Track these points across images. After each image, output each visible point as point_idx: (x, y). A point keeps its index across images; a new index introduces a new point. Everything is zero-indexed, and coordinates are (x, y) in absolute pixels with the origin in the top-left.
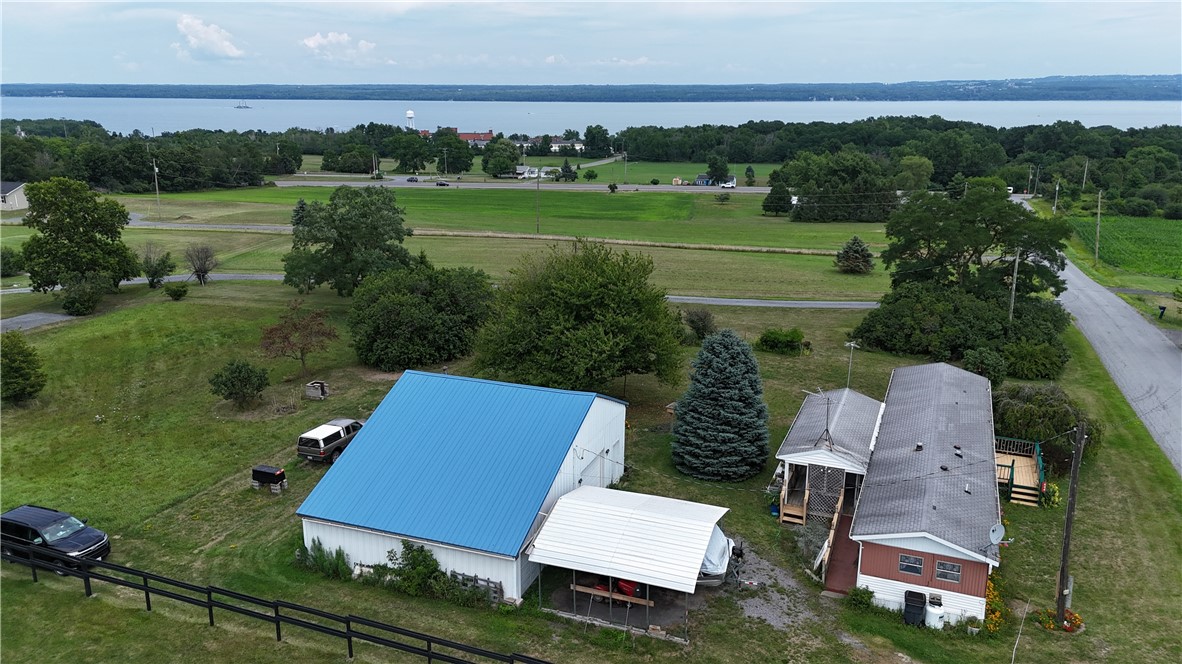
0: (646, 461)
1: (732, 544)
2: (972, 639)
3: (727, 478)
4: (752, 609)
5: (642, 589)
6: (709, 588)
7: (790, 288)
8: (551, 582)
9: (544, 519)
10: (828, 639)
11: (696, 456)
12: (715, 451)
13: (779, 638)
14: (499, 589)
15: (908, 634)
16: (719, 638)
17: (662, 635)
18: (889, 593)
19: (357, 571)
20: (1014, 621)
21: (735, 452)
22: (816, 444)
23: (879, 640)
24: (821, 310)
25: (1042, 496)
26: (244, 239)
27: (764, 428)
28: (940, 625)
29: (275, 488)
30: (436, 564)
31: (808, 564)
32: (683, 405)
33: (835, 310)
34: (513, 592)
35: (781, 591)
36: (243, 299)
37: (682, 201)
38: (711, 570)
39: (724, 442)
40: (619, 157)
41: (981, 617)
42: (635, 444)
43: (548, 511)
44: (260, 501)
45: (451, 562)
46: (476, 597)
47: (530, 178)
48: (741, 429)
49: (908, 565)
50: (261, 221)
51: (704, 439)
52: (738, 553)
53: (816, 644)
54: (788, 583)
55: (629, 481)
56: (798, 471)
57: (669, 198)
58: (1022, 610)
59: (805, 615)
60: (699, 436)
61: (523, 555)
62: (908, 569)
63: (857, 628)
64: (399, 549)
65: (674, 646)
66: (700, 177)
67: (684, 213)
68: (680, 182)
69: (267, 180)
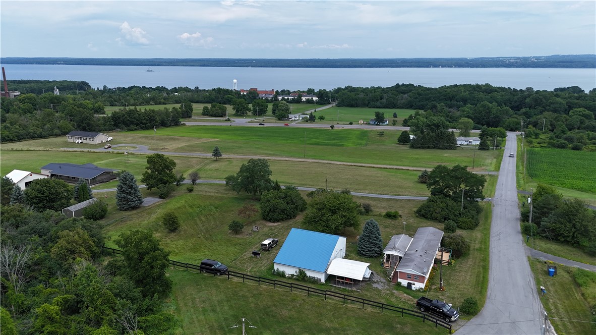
0: (351, 252)
1: (371, 271)
2: (421, 292)
3: (372, 257)
4: (375, 285)
5: (351, 279)
6: (366, 281)
7: (400, 190)
8: (331, 278)
9: (329, 265)
10: (390, 291)
11: (364, 251)
12: (369, 250)
13: (380, 291)
14: (320, 280)
15: (408, 291)
16: (367, 290)
17: (355, 289)
18: (404, 282)
19: (287, 275)
20: (431, 289)
21: (374, 250)
22: (392, 249)
23: (401, 292)
24: (409, 200)
25: (449, 263)
26: (194, 161)
27: (381, 244)
28: (415, 289)
29: (258, 256)
30: (306, 274)
31: (389, 276)
32: (361, 238)
33: (414, 200)
34: (323, 280)
35: (382, 282)
36: (212, 192)
37: (363, 134)
38: (366, 277)
39: (371, 248)
40: (334, 104)
41: (423, 288)
42: (348, 247)
43: (330, 263)
44: (255, 260)
45: (309, 274)
46: (315, 281)
47: (295, 120)
48: (375, 245)
49: (409, 276)
50: (195, 151)
51: (366, 247)
52: (372, 273)
53: (388, 292)
54: (384, 281)
55: (347, 257)
56: (388, 256)
57: (357, 133)
58: (433, 287)
59: (386, 287)
60: (365, 246)
61: (326, 272)
62: (409, 277)
63: (397, 290)
64: (298, 271)
65: (358, 292)
66: (372, 120)
67: (364, 142)
68: (362, 122)
69: (182, 123)
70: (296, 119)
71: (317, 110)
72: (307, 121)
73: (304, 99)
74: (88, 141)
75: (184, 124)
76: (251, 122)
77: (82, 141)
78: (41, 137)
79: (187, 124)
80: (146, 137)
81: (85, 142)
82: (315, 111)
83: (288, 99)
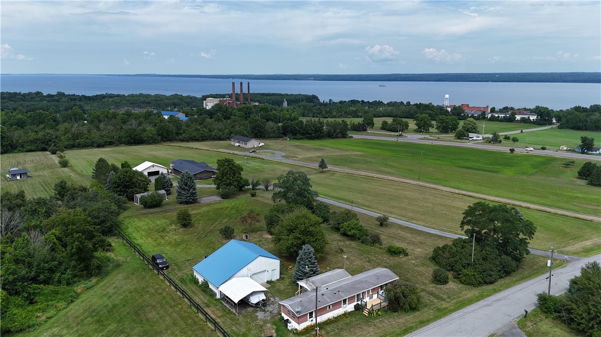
9: (227, 281)
10: (265, 323)
13: (255, 320)
14: (216, 294)
16: (245, 316)
17: (235, 312)
23: (274, 327)
25: (369, 313)
28: (290, 328)
30: (208, 285)
34: (218, 296)
35: (270, 313)
40: (555, 125)
41: (299, 329)
43: (230, 280)
47: (475, 140)
49: (288, 313)
53: (261, 323)
55: (278, 281)
63: (273, 324)
64: (203, 280)
65: (235, 315)
66: (577, 147)
67: (534, 171)
68: (566, 148)
69: (350, 135)
70: (478, 139)
71: (524, 131)
72: (490, 142)
73: (518, 117)
74: (243, 145)
75: (352, 137)
76: (424, 139)
77: (240, 144)
78: (220, 139)
79: (355, 136)
80: (297, 146)
81: (241, 145)
82: (522, 132)
83: (499, 117)
